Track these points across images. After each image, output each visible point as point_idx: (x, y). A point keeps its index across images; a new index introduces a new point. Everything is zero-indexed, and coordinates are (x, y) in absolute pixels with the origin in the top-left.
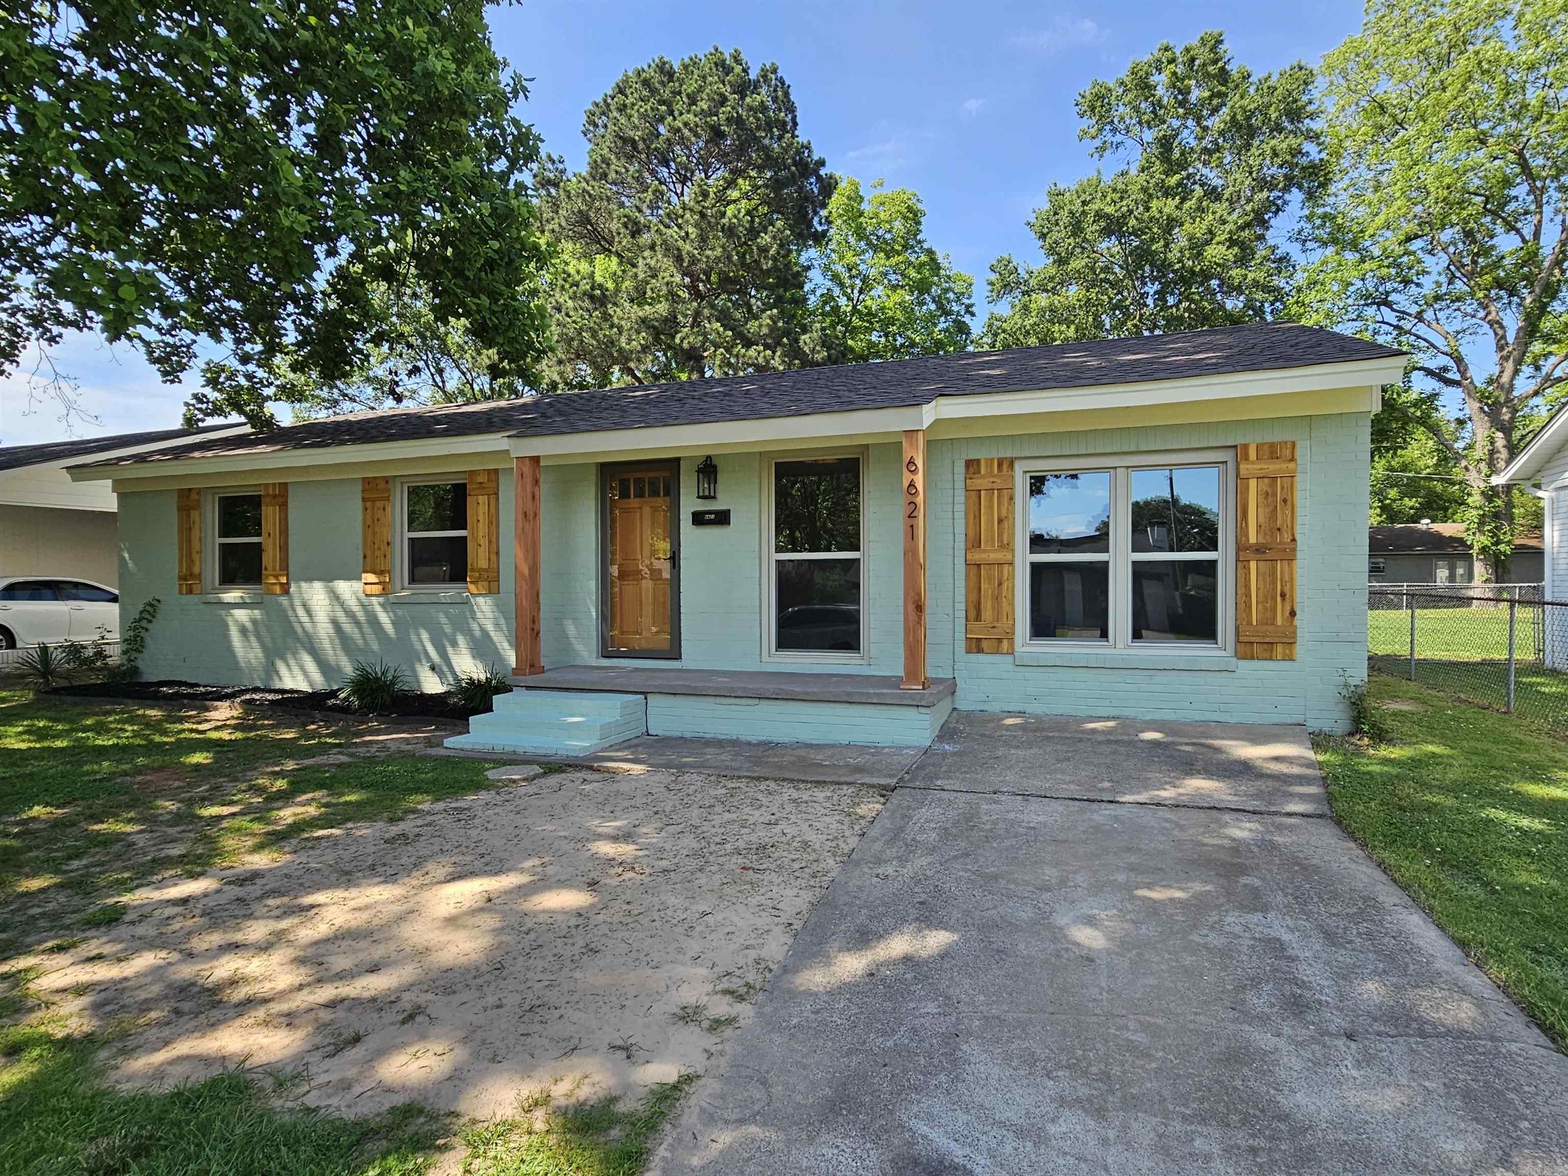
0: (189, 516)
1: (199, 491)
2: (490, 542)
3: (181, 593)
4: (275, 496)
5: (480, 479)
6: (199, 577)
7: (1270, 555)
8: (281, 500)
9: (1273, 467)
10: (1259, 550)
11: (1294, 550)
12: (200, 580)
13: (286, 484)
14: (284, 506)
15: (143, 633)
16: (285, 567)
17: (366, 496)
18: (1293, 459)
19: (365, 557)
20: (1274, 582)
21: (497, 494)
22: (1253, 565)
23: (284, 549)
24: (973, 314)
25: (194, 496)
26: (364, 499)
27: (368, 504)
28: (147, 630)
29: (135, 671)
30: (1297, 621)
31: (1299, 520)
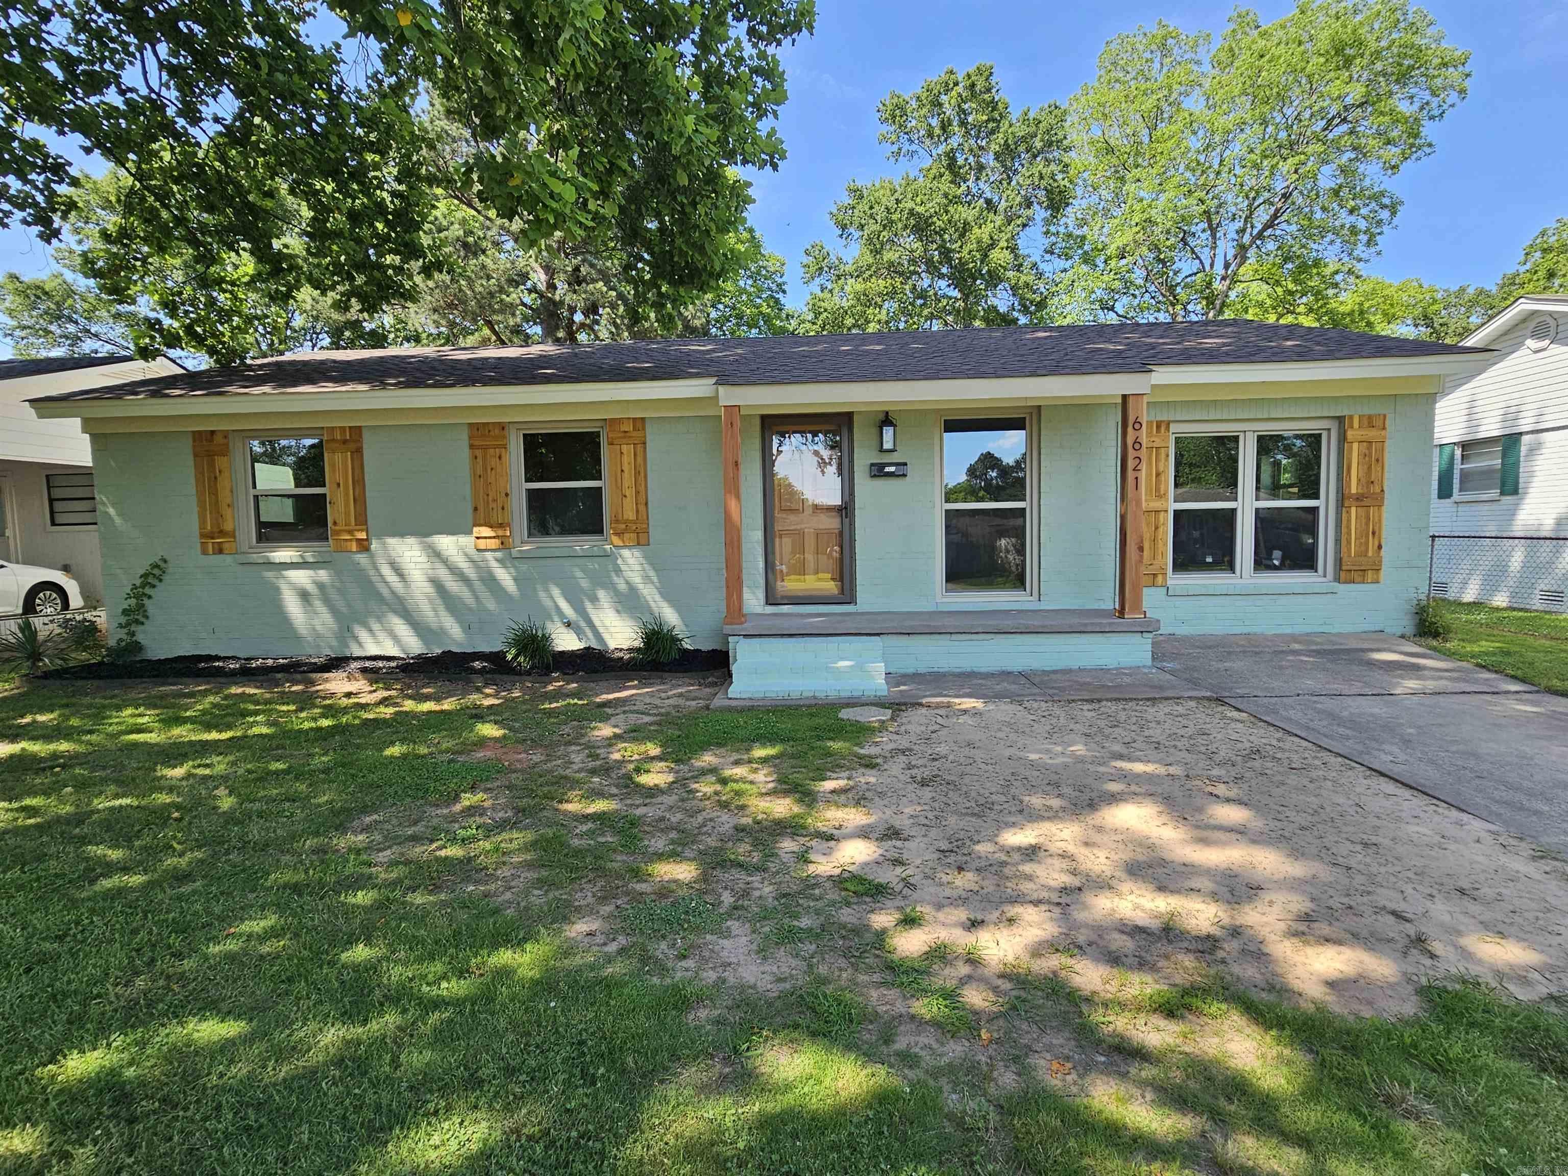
0: (212, 465)
1: (226, 434)
2: (637, 492)
3: (204, 552)
4: (345, 442)
5: (624, 428)
6: (232, 535)
7: (1366, 502)
8: (353, 446)
9: (1372, 434)
10: (1359, 498)
11: (1383, 498)
12: (234, 537)
13: (360, 428)
14: (358, 452)
15: (146, 601)
16: (362, 520)
17: (476, 443)
18: (1384, 428)
19: (476, 509)
20: (1367, 524)
21: (644, 443)
22: (1353, 510)
23: (360, 501)
24: (784, 292)
25: (218, 439)
26: (472, 447)
27: (478, 453)
28: (150, 597)
29: (137, 647)
30: (1383, 552)
31: (1386, 475)
